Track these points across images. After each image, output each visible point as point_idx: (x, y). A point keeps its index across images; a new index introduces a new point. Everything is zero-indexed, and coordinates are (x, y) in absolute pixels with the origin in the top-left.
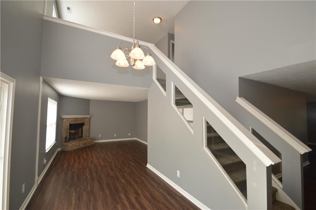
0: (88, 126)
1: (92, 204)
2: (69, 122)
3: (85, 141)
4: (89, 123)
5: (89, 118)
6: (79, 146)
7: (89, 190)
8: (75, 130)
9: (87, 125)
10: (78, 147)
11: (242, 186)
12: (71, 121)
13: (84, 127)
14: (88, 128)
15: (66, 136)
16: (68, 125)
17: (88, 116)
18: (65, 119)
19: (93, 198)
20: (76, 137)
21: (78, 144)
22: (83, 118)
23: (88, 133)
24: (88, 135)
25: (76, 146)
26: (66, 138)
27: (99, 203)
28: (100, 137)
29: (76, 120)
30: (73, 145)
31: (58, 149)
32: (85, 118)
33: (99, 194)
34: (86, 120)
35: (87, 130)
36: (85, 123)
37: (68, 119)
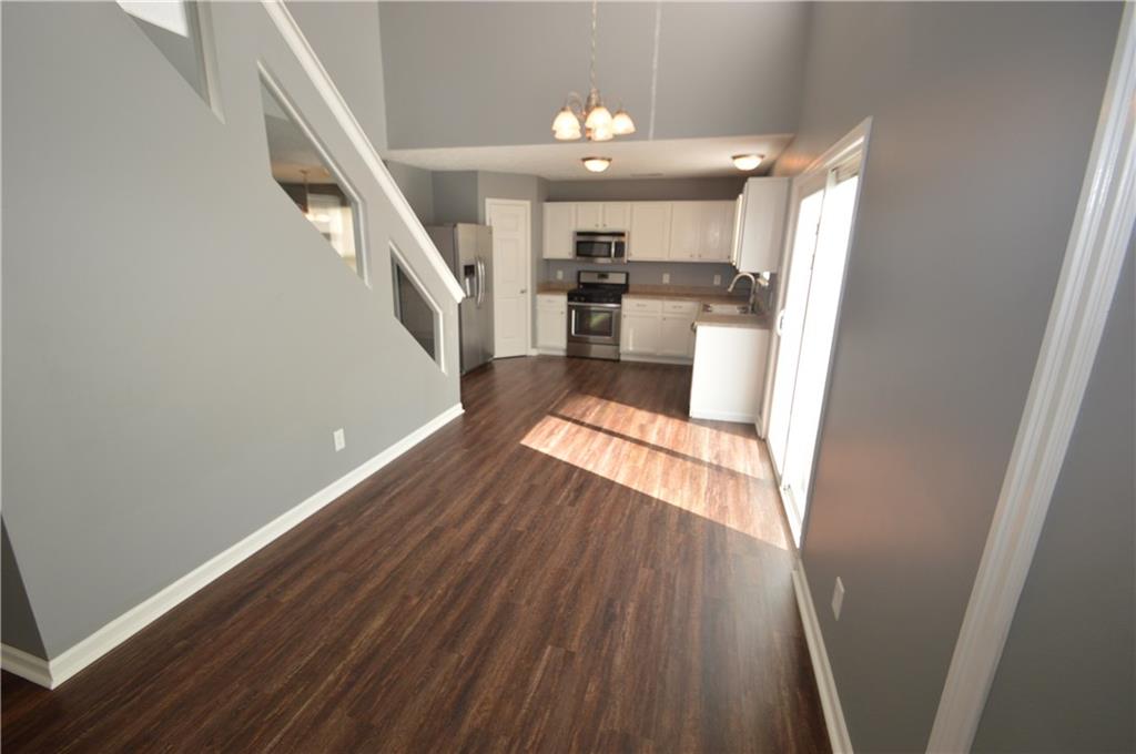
1: (579, 570)
7: (549, 648)
11: (428, 343)
19: (563, 593)
27: (557, 561)
33: (529, 602)
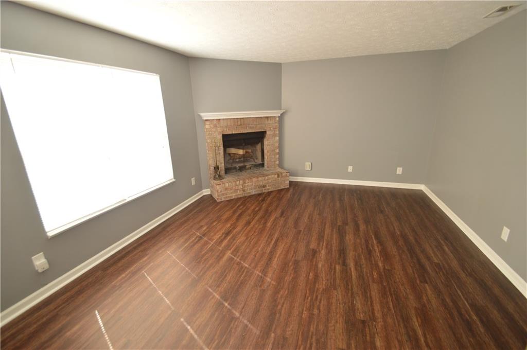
0: (278, 138)
2: (219, 129)
3: (260, 179)
4: (277, 132)
5: (279, 117)
6: (244, 191)
8: (243, 149)
9: (274, 135)
10: (240, 194)
12: (226, 127)
13: (266, 142)
14: (277, 145)
15: (214, 165)
16: (220, 137)
17: (276, 113)
18: (208, 123)
20: (245, 166)
21: (241, 187)
22: (261, 117)
23: (277, 156)
24: (277, 162)
25: (236, 191)
26: (217, 168)
28: (308, 168)
29: (239, 123)
30: (226, 189)
31: (203, 191)
32: (267, 118)
34: (270, 122)
35: (273, 151)
36: (268, 133)
37: (215, 122)
